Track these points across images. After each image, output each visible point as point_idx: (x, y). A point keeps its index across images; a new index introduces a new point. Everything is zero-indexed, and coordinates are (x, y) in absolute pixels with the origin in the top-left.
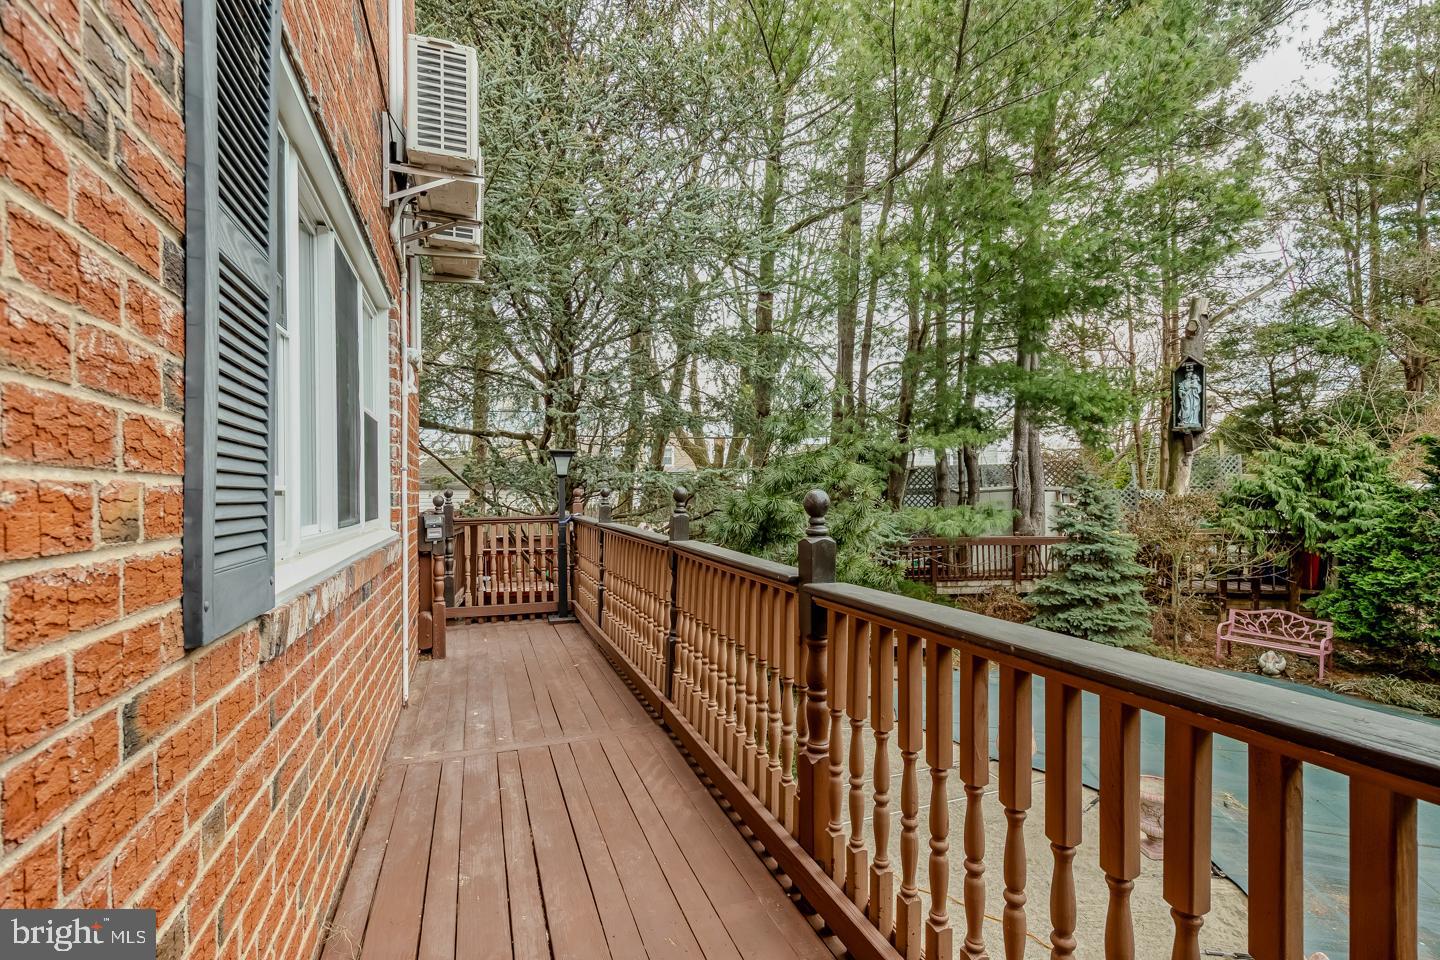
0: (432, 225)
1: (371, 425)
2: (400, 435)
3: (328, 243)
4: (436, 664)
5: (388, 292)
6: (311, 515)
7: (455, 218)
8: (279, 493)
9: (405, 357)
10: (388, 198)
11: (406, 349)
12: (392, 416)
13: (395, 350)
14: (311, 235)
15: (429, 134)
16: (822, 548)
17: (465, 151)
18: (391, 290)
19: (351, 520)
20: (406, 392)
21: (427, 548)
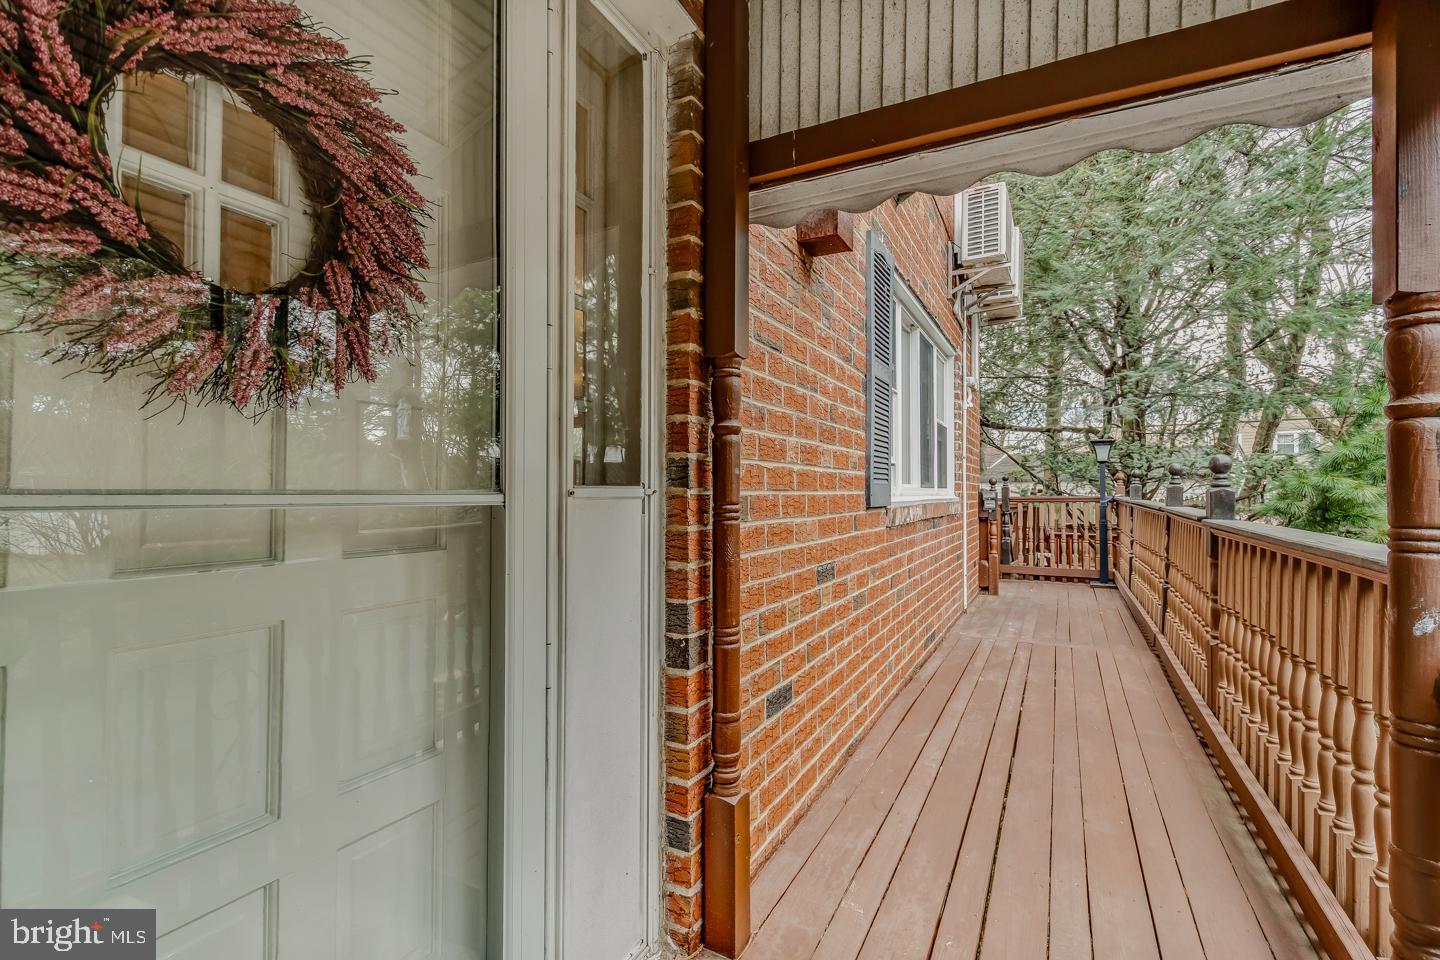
0: (984, 294)
1: (942, 430)
2: (961, 435)
3: (916, 336)
4: (991, 598)
5: (953, 347)
6: (907, 479)
7: (996, 286)
8: (893, 465)
9: (965, 384)
10: (951, 292)
11: (965, 378)
12: (955, 423)
13: (958, 381)
14: (908, 333)
15: (974, 248)
16: (1221, 497)
17: (997, 250)
18: (954, 344)
19: (929, 485)
20: (965, 406)
21: (985, 515)
